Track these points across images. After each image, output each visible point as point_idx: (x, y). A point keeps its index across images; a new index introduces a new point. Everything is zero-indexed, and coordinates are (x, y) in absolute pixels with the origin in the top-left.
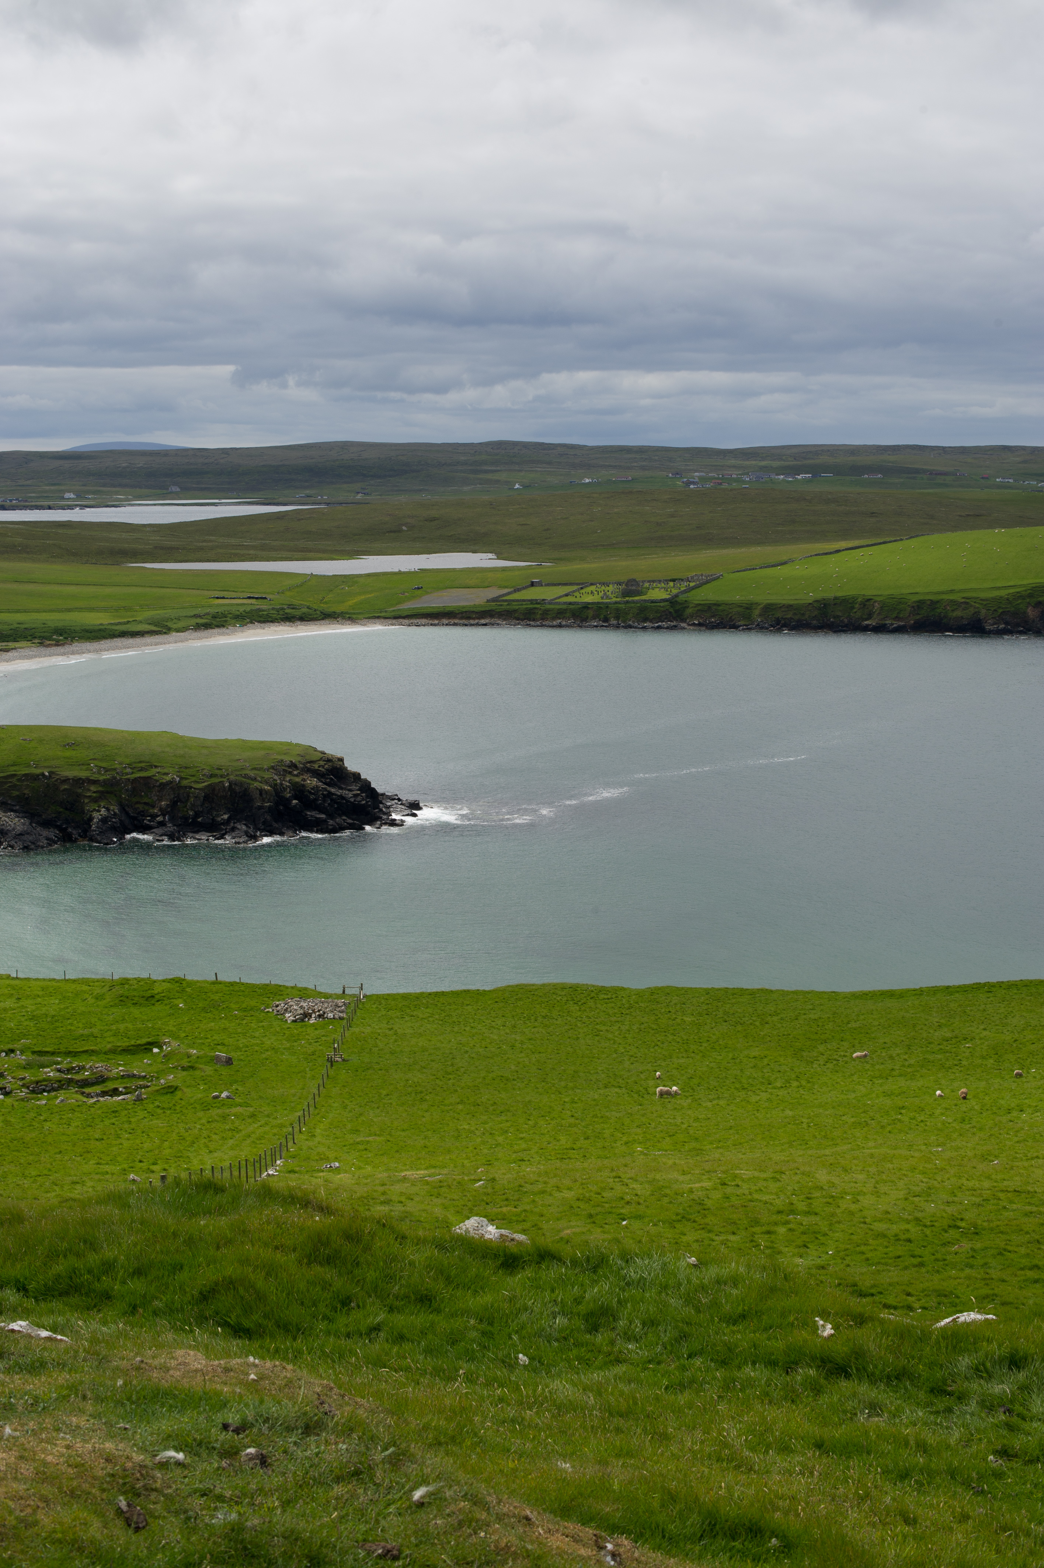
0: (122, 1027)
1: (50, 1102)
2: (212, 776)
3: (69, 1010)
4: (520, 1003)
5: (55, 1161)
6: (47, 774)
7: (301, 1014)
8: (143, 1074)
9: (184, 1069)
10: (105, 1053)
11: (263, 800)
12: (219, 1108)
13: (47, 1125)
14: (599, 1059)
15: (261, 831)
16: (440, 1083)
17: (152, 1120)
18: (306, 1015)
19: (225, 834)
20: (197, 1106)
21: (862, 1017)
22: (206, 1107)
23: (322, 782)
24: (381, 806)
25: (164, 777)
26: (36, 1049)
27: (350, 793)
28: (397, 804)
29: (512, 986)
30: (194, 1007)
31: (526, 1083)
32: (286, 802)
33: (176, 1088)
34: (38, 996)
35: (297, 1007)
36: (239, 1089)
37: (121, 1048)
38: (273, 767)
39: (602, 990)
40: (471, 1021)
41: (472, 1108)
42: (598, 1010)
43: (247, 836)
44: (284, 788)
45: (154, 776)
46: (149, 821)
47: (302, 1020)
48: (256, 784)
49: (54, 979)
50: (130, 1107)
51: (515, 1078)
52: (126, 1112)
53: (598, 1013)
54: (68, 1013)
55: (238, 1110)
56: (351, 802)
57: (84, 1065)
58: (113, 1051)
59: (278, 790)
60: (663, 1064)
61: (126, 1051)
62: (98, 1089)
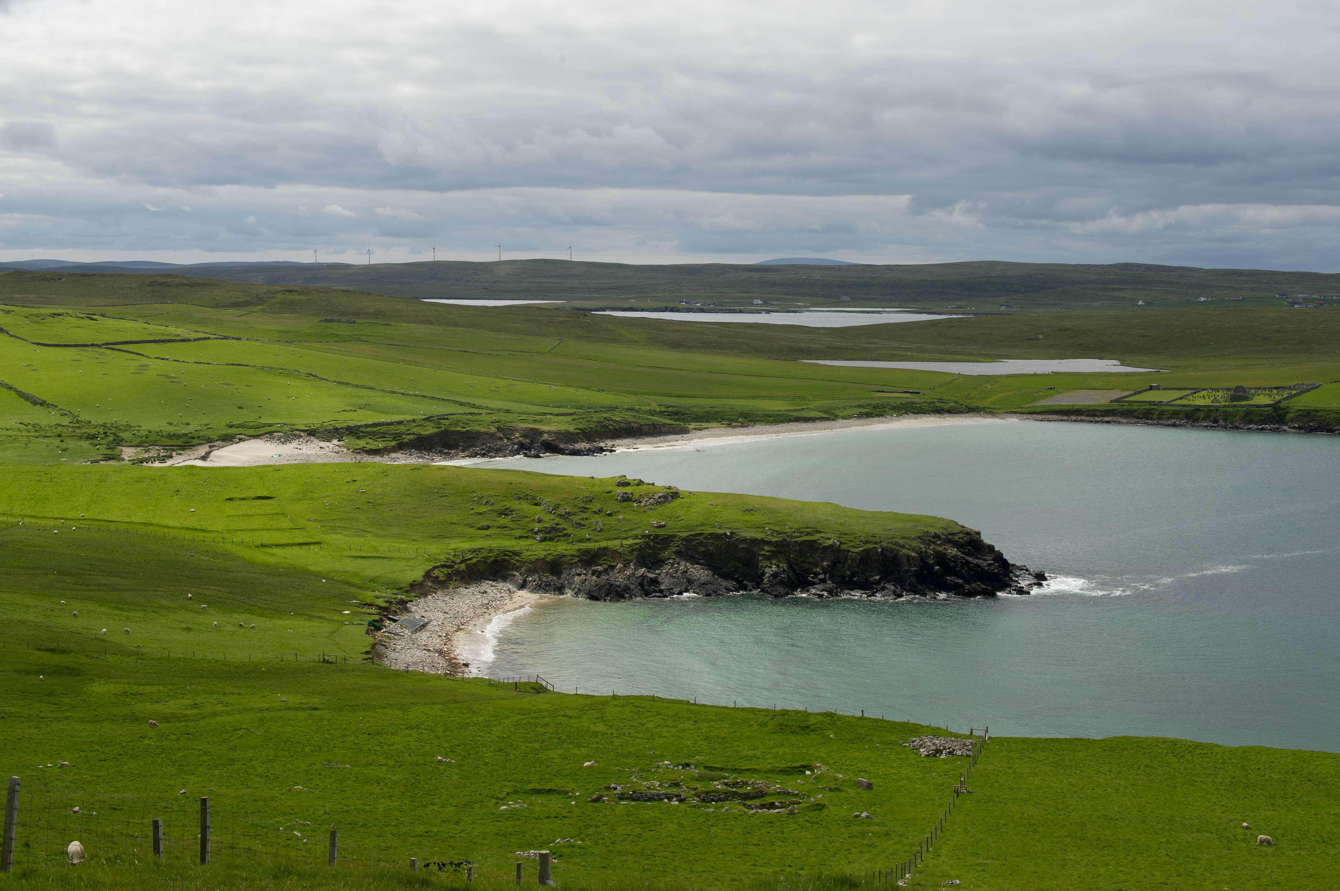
0: (781, 751)
1: (717, 810)
2: (867, 542)
3: (737, 734)
4: (1125, 753)
5: (718, 860)
6: (729, 534)
7: (933, 750)
8: (797, 792)
9: (831, 790)
10: (765, 772)
11: (910, 565)
12: (859, 826)
13: (713, 830)
14: (1193, 806)
15: (907, 591)
16: (1052, 818)
17: (801, 832)
18: (938, 751)
19: (876, 592)
20: (840, 822)
22: (848, 824)
23: (961, 551)
24: (1011, 574)
25: (827, 541)
26: (708, 765)
27: (985, 562)
28: (1025, 573)
29: (1119, 738)
30: (843, 738)
31: (1127, 823)
32: (929, 567)
33: (824, 806)
34: (712, 720)
35: (930, 743)
36: (878, 810)
37: (779, 769)
38: (919, 537)
39: (1199, 745)
40: (1082, 765)
41: (1079, 841)
42: (1194, 763)
43: (895, 595)
44: (928, 555)
45: (818, 540)
46: (812, 578)
47: (934, 755)
48: (904, 551)
49: (726, 707)
50: (784, 819)
51: (1118, 817)
52: (780, 823)
53: (1195, 766)
54: (736, 736)
55: (875, 828)
56: (985, 570)
57: (747, 781)
58: (772, 771)
59: (923, 557)
60: (1251, 814)
61: (783, 771)
62: (757, 802)
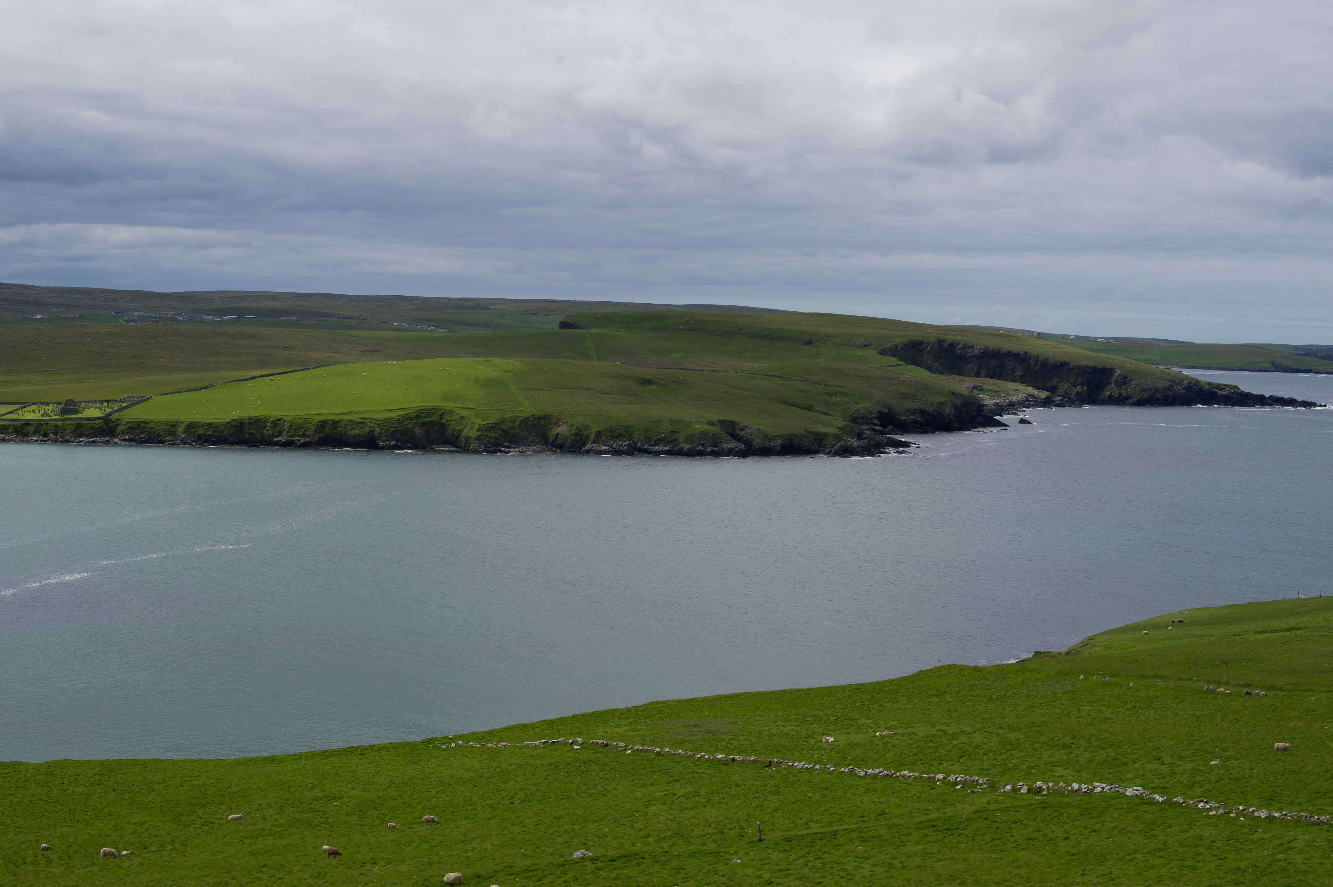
21: (243, 782)
